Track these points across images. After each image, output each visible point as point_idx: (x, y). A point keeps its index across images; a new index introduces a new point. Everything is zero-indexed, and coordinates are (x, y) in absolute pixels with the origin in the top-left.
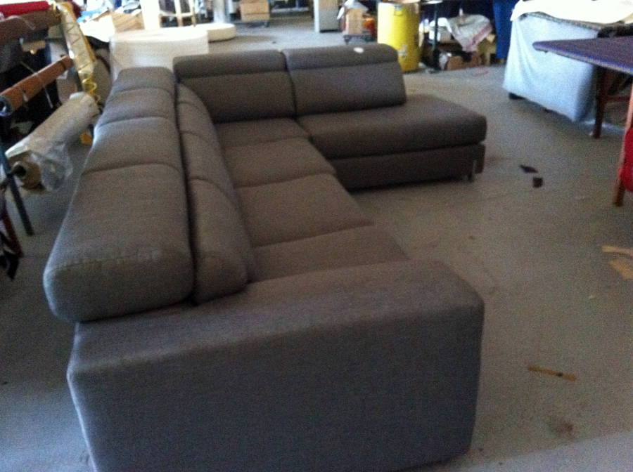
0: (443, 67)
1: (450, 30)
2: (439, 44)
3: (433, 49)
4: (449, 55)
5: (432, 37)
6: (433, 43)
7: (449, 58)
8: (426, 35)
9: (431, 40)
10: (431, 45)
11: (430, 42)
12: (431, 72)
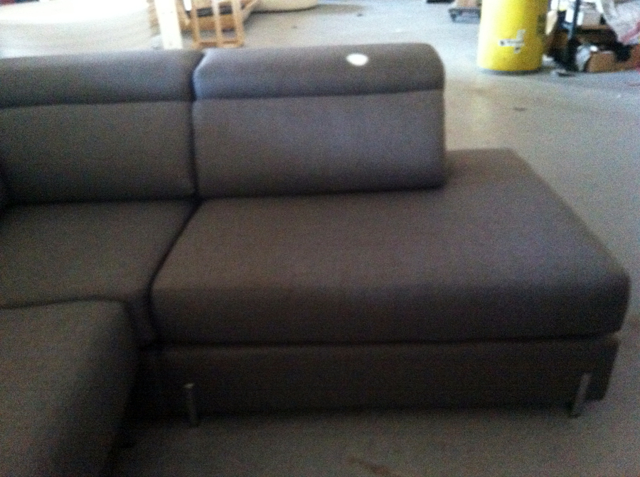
0: (581, 68)
1: (600, 9)
2: (578, 30)
3: (569, 37)
4: (594, 49)
5: (569, 18)
6: (570, 28)
7: (592, 53)
8: (561, 15)
9: (568, 24)
10: (566, 31)
11: (565, 26)
12: (561, 75)
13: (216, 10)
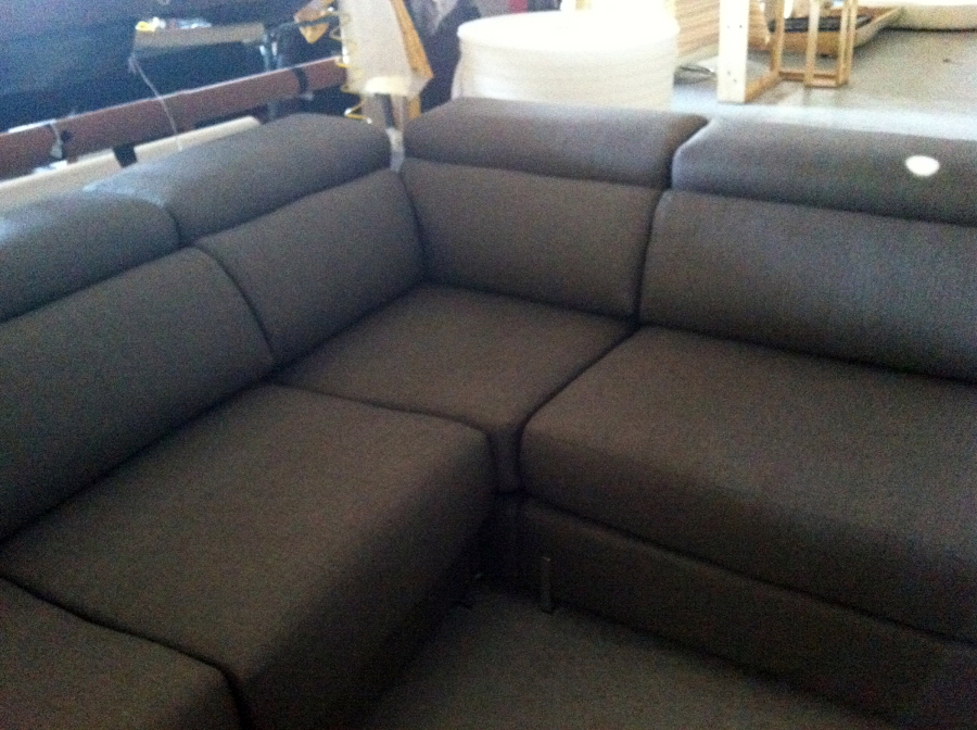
13: (814, 24)
